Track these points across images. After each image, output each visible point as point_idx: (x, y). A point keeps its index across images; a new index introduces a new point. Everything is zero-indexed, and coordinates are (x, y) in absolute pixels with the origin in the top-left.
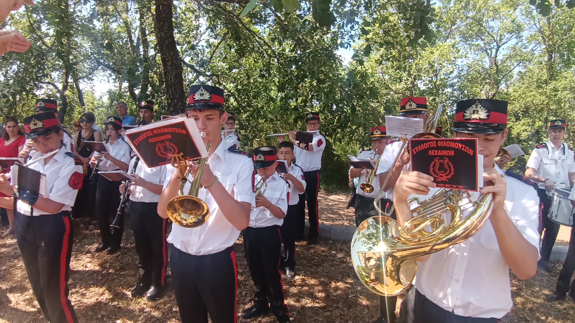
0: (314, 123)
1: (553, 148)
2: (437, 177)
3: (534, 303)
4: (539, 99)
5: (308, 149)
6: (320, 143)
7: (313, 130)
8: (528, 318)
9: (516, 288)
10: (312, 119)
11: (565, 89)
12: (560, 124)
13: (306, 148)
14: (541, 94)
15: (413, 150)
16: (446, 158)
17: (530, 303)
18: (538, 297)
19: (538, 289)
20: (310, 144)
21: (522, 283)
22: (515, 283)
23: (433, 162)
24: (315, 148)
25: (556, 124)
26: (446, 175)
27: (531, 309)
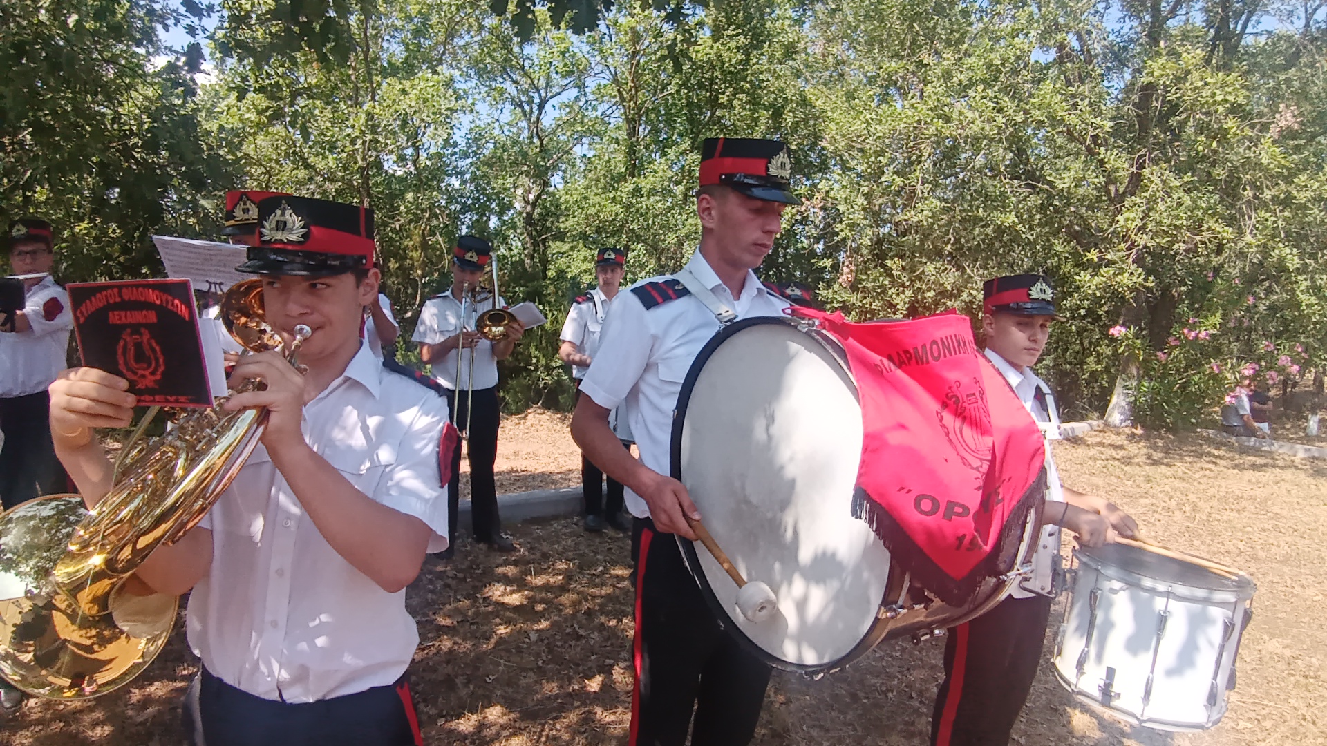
0: (33, 253)
1: (602, 302)
2: (135, 378)
3: (594, 597)
4: (611, 211)
5: (12, 330)
6: (52, 308)
7: (30, 272)
8: (581, 632)
9: (560, 577)
10: (27, 239)
11: (652, 192)
12: (613, 256)
13: (8, 326)
14: (613, 200)
15: (79, 314)
16: (143, 330)
17: (586, 600)
18: (603, 585)
19: (601, 568)
20: (18, 312)
21: (574, 564)
22: (561, 567)
23: (122, 343)
24: (38, 325)
25: (606, 256)
26: (152, 373)
27: (589, 613)
